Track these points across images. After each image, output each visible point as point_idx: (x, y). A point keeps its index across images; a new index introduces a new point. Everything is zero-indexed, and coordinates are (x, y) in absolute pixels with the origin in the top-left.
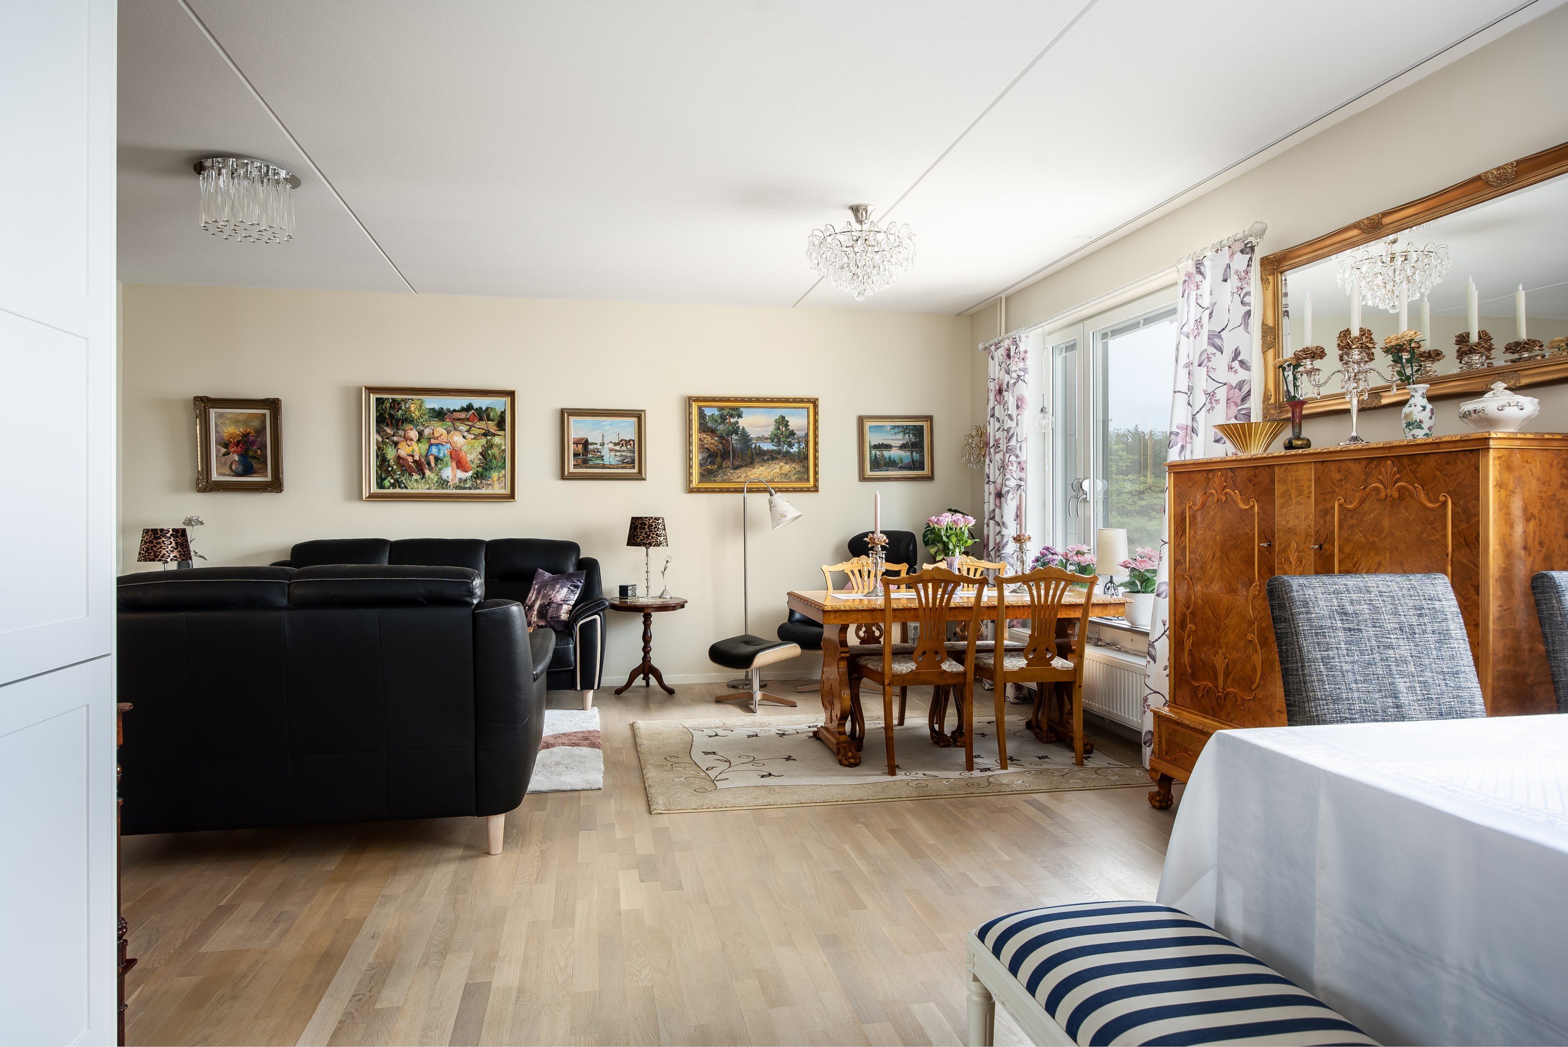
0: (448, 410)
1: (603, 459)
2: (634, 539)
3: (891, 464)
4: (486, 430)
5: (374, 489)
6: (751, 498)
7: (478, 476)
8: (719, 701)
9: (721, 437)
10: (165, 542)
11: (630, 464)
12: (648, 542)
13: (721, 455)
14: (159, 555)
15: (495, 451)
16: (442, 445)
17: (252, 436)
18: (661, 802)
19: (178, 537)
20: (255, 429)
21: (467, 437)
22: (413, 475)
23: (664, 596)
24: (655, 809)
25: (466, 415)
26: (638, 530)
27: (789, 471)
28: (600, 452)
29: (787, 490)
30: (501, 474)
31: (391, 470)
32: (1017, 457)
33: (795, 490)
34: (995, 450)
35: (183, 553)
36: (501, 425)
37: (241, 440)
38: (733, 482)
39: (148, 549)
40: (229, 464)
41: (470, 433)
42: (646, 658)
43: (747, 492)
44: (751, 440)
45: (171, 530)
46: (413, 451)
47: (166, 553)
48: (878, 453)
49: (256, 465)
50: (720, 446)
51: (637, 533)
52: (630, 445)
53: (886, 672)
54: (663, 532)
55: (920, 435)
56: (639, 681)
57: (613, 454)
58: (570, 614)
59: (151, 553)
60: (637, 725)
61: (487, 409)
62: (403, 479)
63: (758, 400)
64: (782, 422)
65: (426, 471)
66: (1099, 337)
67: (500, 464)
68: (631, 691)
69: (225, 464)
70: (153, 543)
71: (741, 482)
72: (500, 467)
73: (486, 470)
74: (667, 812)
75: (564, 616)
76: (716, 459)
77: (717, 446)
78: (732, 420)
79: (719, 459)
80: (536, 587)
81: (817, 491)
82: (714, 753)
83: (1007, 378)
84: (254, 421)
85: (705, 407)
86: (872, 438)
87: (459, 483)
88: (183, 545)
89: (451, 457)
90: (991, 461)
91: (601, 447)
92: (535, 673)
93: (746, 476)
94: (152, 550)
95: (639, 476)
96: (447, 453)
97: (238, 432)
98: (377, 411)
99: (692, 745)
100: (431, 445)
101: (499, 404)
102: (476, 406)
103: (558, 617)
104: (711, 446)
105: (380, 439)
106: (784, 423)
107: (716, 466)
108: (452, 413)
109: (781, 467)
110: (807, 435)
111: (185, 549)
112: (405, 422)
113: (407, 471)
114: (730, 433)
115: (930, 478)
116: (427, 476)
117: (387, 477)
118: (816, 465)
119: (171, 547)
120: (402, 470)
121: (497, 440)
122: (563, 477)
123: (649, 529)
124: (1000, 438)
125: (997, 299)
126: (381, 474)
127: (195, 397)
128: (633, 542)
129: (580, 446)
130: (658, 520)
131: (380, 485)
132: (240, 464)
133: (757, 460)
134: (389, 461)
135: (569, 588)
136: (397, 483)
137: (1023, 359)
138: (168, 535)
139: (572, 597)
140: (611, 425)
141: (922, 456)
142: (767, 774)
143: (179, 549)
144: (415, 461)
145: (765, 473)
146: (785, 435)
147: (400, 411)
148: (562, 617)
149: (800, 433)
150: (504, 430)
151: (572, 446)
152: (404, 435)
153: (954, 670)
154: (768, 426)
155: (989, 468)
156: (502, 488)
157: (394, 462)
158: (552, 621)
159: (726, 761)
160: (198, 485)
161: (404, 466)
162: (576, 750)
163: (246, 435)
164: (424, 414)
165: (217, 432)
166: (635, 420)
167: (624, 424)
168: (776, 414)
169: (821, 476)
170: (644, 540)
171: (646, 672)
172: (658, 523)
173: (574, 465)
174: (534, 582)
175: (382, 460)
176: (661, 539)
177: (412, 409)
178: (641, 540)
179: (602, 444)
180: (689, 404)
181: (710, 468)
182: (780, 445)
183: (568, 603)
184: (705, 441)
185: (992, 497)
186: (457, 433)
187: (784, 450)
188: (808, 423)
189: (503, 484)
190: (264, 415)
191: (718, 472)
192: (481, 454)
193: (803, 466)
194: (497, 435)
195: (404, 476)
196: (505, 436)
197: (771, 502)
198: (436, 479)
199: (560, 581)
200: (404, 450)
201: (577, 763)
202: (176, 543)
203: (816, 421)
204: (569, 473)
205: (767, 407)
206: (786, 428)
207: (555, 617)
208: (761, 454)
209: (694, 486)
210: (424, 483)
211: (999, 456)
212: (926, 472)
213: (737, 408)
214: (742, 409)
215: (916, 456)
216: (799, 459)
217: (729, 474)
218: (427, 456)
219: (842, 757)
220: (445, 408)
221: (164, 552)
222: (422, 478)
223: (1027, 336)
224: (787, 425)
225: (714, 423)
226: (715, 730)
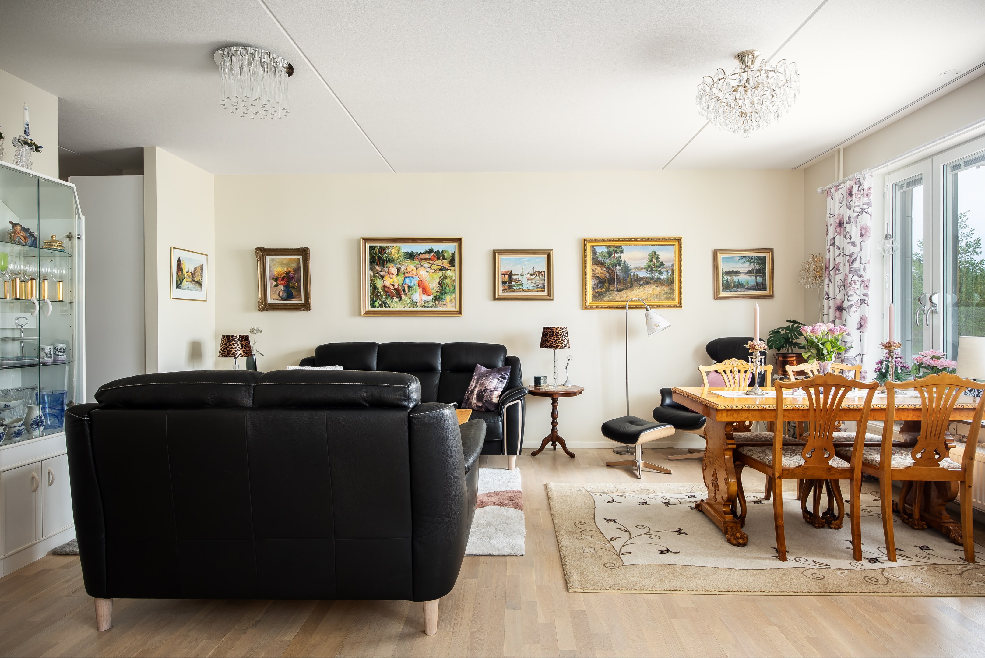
0: (417, 253)
1: (523, 285)
2: (545, 343)
3: (739, 286)
4: (442, 266)
5: (369, 308)
6: (631, 312)
7: (437, 298)
8: (610, 465)
9: (608, 268)
10: (235, 344)
11: (542, 288)
12: (555, 345)
13: (608, 281)
14: (230, 353)
15: (448, 281)
16: (413, 277)
17: (292, 274)
18: (576, 577)
19: (243, 341)
20: (293, 269)
21: (429, 272)
22: (394, 299)
23: (567, 385)
24: (572, 587)
25: (428, 256)
26: (548, 337)
27: (660, 293)
28: (521, 280)
29: (658, 307)
30: (452, 297)
31: (380, 295)
32: (860, 276)
33: (664, 307)
34: (835, 272)
35: (246, 352)
36: (452, 262)
37: (285, 276)
38: (617, 301)
39: (224, 349)
40: (278, 293)
41: (431, 269)
42: (554, 430)
43: (628, 308)
44: (630, 270)
45: (238, 336)
46: (394, 282)
47: (235, 351)
48: (729, 278)
49: (294, 293)
50: (608, 275)
51: (547, 339)
52: (542, 275)
53: (776, 466)
54: (567, 338)
55: (762, 263)
56: (549, 446)
57: (529, 281)
58: (500, 398)
59: (225, 351)
60: (549, 487)
61: (443, 251)
62: (387, 301)
63: (636, 240)
64: (655, 255)
65: (402, 295)
66: (949, 169)
67: (451, 290)
68: (543, 453)
69: (276, 292)
70: (227, 345)
71: (623, 301)
72: (452, 292)
73: (442, 294)
74: (582, 591)
75: (495, 400)
76: (604, 284)
77: (605, 274)
78: (617, 255)
79: (606, 284)
80: (476, 377)
81: (681, 307)
82: (614, 521)
83: (849, 213)
84: (293, 263)
85: (596, 246)
86: (724, 267)
87: (424, 303)
88: (246, 347)
89: (419, 286)
90: (830, 281)
91: (521, 277)
92: (466, 466)
93: (627, 297)
94: (226, 349)
95: (549, 297)
96: (416, 283)
97: (283, 271)
98: (370, 255)
99: (595, 510)
100: (405, 277)
101: (450, 248)
102: (435, 250)
103: (491, 400)
104: (601, 274)
105: (372, 274)
106: (656, 256)
107: (604, 290)
108: (419, 255)
109: (653, 290)
110: (674, 265)
111: (247, 349)
112: (388, 262)
113: (390, 295)
114: (615, 265)
115: (771, 296)
116: (403, 299)
117: (377, 300)
118: (680, 288)
119: (238, 348)
120: (387, 295)
121: (449, 273)
122: (495, 299)
123: (556, 336)
124: (840, 263)
125: (834, 151)
126: (373, 298)
127: (256, 248)
128: (545, 345)
129: (507, 276)
130: (563, 329)
131: (373, 306)
132: (285, 292)
133: (635, 284)
134: (378, 289)
135: (499, 379)
136: (383, 304)
137: (867, 195)
138: (236, 340)
139: (501, 385)
140: (528, 261)
141: (765, 279)
142: (665, 549)
143: (244, 349)
144: (395, 289)
145: (641, 294)
146: (657, 266)
147: (385, 254)
148: (493, 400)
149: (668, 264)
150: (454, 266)
151: (501, 276)
152: (388, 271)
153: (840, 466)
154: (643, 259)
155: (829, 287)
156: (453, 307)
157: (381, 289)
158: (487, 403)
159: (626, 531)
160: (259, 306)
161: (388, 292)
162: (503, 509)
163: (288, 273)
164: (401, 256)
165: (270, 271)
166: (546, 256)
167: (537, 260)
168: (650, 250)
169: (684, 296)
170: (552, 344)
171: (554, 441)
172: (563, 331)
173: (503, 290)
174: (474, 374)
175: (374, 288)
176: (565, 343)
177: (393, 253)
178: (550, 344)
179: (522, 275)
180: (585, 244)
181: (600, 291)
182: (652, 273)
183: (498, 390)
184: (596, 271)
185: (832, 311)
186: (423, 269)
187: (656, 276)
188: (674, 256)
189: (453, 304)
190: (299, 259)
191: (605, 294)
192: (439, 283)
193: (670, 289)
194: (449, 270)
195: (388, 299)
196: (455, 270)
197: (647, 316)
198: (409, 301)
199: (493, 373)
200: (388, 282)
201: (504, 525)
202: (241, 345)
203: (680, 254)
204: (499, 296)
205: (643, 245)
206: (657, 260)
207: (488, 400)
208: (638, 280)
209: (588, 304)
210: (401, 304)
211: (838, 277)
212: (768, 292)
213: (620, 247)
214: (623, 247)
215: (759, 279)
216: (667, 283)
217: (614, 295)
218: (403, 285)
219: (731, 536)
220: (414, 252)
221: (233, 351)
222: (400, 301)
223: (871, 176)
224: (657, 258)
225: (603, 257)
226: (611, 495)
